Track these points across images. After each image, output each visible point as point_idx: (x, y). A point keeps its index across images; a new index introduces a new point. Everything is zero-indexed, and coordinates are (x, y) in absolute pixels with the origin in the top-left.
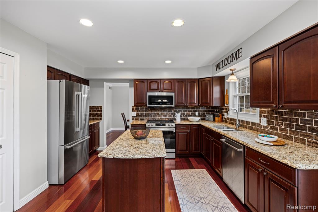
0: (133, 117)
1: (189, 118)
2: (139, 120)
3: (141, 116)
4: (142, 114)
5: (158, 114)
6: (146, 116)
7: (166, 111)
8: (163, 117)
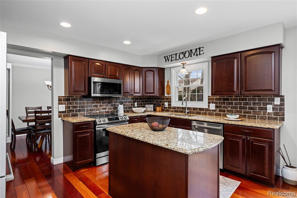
0: (60, 112)
1: (134, 109)
2: (70, 117)
3: (73, 111)
4: (74, 107)
5: (96, 106)
6: (79, 111)
7: (106, 102)
8: (102, 110)
